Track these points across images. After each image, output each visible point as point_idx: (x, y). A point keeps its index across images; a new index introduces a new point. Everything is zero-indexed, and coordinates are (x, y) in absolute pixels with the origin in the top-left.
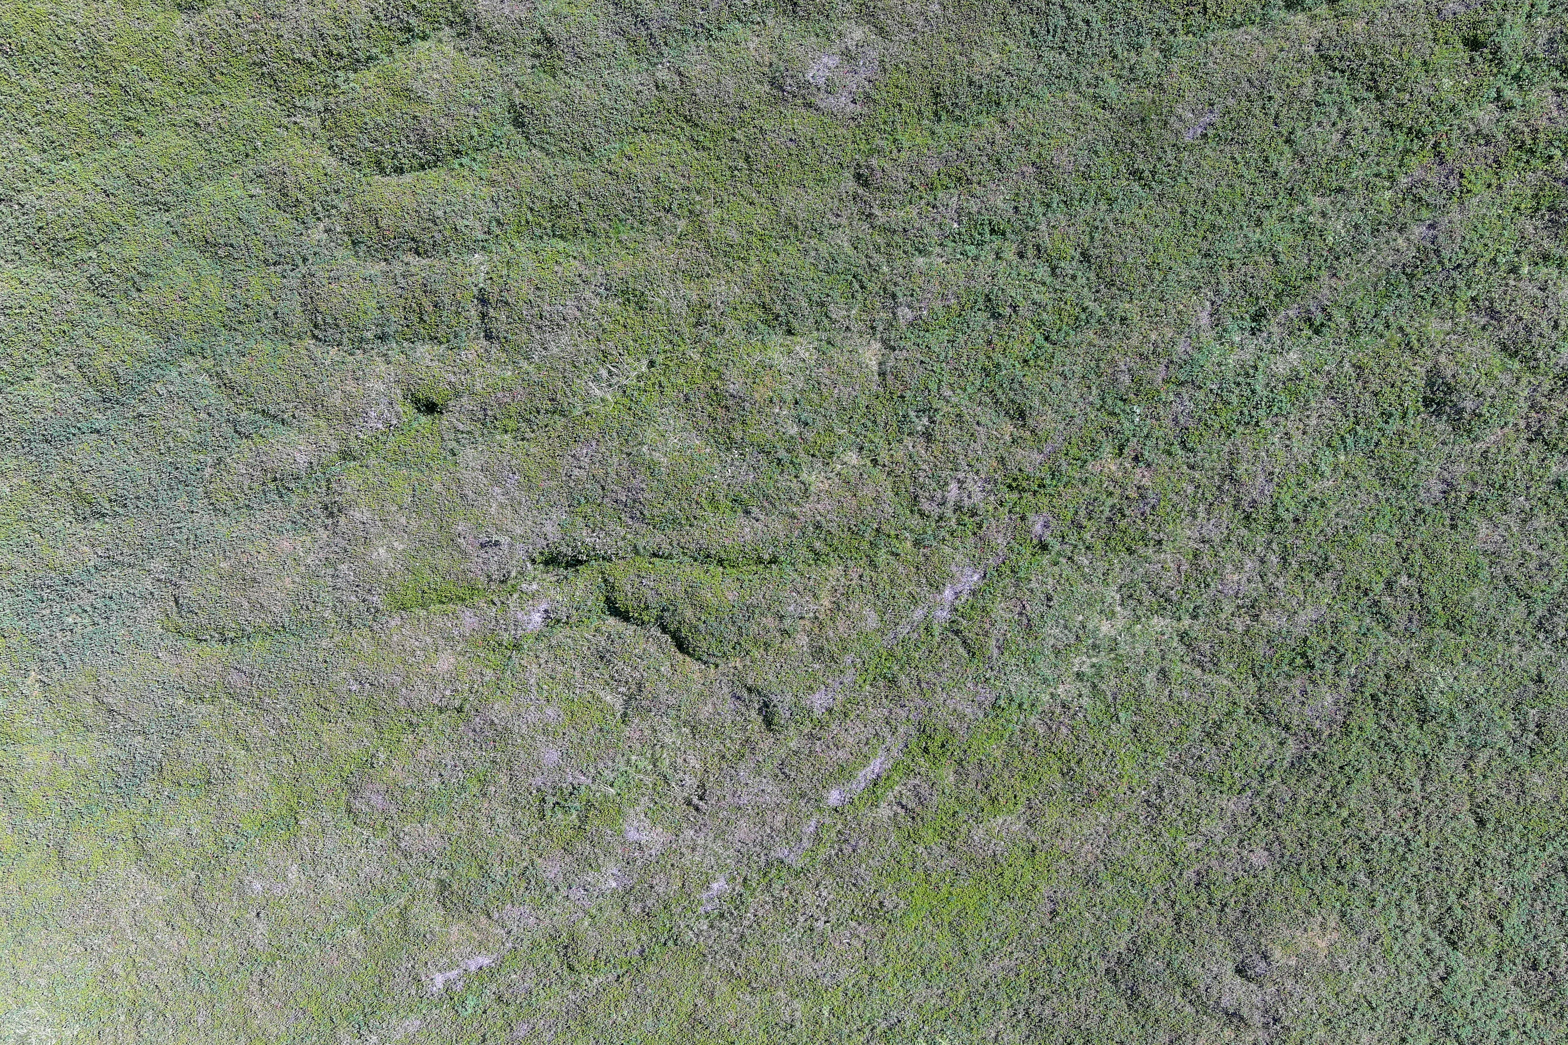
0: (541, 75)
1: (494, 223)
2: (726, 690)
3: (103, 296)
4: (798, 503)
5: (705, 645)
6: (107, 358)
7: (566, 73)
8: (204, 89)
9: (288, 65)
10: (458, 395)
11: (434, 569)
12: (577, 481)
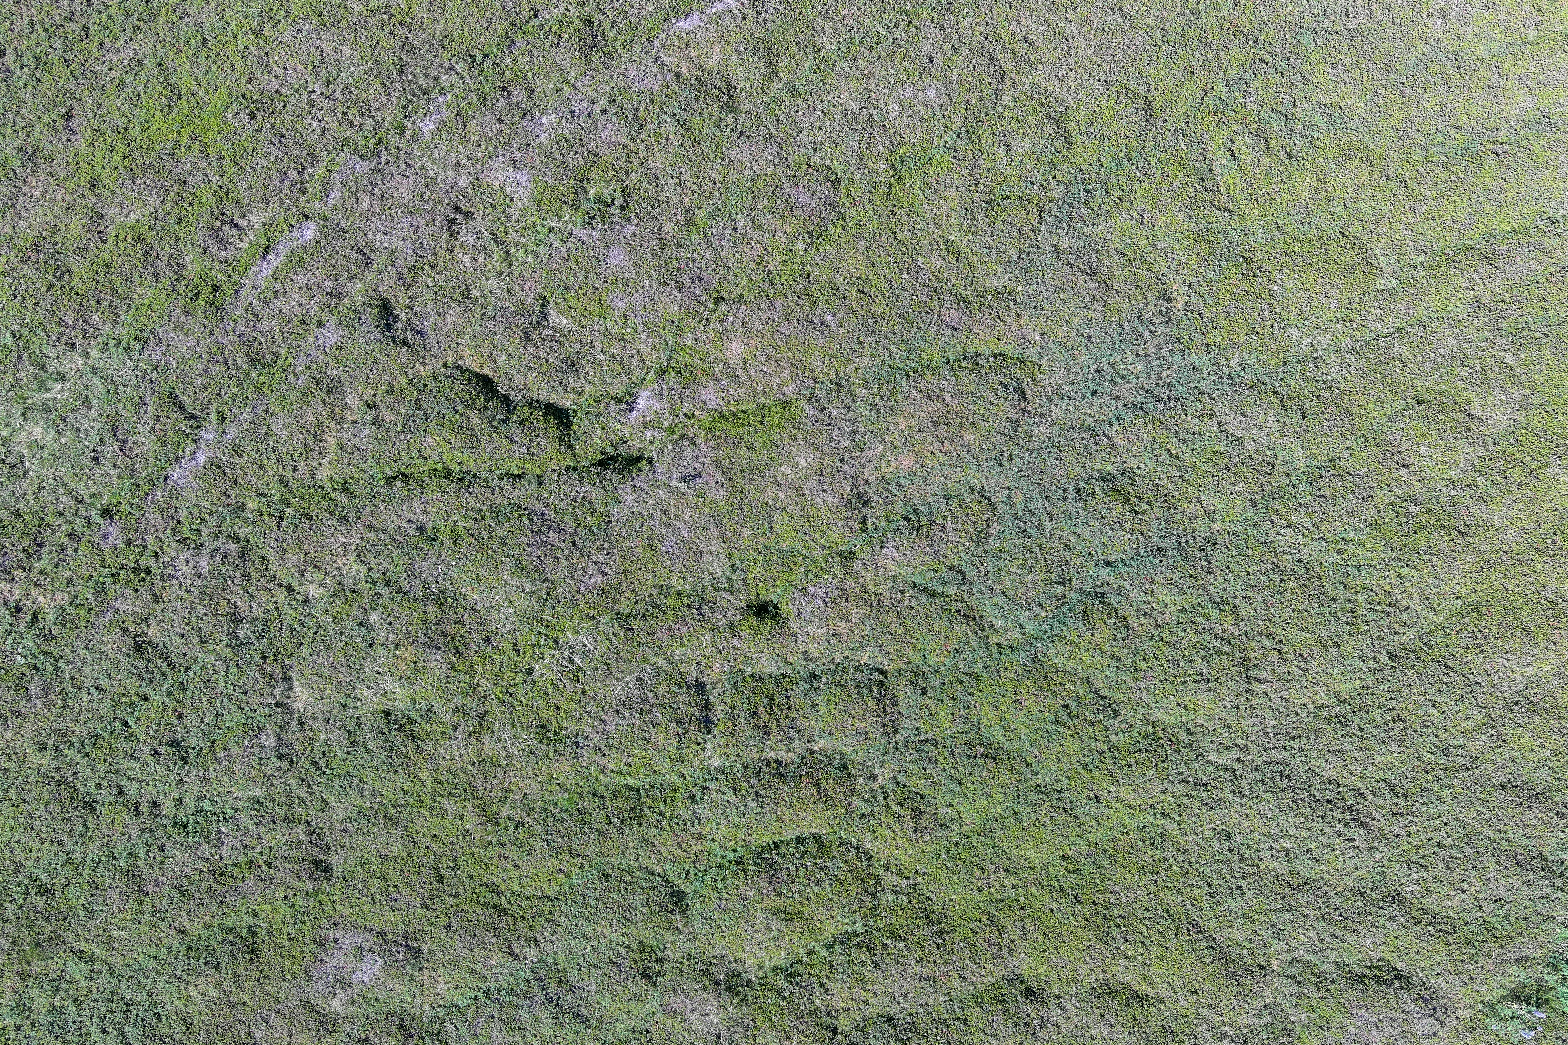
0: (653, 943)
1: (698, 797)
2: (433, 341)
3: (1103, 698)
4: (368, 541)
5: (457, 386)
6: (1098, 638)
7: (628, 947)
8: (999, 905)
9: (913, 934)
10: (731, 625)
11: (750, 447)
12: (600, 549)
